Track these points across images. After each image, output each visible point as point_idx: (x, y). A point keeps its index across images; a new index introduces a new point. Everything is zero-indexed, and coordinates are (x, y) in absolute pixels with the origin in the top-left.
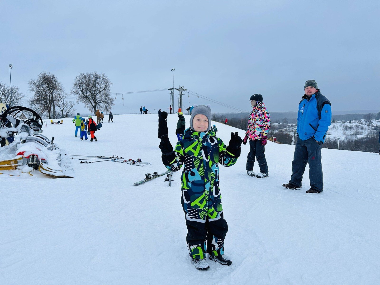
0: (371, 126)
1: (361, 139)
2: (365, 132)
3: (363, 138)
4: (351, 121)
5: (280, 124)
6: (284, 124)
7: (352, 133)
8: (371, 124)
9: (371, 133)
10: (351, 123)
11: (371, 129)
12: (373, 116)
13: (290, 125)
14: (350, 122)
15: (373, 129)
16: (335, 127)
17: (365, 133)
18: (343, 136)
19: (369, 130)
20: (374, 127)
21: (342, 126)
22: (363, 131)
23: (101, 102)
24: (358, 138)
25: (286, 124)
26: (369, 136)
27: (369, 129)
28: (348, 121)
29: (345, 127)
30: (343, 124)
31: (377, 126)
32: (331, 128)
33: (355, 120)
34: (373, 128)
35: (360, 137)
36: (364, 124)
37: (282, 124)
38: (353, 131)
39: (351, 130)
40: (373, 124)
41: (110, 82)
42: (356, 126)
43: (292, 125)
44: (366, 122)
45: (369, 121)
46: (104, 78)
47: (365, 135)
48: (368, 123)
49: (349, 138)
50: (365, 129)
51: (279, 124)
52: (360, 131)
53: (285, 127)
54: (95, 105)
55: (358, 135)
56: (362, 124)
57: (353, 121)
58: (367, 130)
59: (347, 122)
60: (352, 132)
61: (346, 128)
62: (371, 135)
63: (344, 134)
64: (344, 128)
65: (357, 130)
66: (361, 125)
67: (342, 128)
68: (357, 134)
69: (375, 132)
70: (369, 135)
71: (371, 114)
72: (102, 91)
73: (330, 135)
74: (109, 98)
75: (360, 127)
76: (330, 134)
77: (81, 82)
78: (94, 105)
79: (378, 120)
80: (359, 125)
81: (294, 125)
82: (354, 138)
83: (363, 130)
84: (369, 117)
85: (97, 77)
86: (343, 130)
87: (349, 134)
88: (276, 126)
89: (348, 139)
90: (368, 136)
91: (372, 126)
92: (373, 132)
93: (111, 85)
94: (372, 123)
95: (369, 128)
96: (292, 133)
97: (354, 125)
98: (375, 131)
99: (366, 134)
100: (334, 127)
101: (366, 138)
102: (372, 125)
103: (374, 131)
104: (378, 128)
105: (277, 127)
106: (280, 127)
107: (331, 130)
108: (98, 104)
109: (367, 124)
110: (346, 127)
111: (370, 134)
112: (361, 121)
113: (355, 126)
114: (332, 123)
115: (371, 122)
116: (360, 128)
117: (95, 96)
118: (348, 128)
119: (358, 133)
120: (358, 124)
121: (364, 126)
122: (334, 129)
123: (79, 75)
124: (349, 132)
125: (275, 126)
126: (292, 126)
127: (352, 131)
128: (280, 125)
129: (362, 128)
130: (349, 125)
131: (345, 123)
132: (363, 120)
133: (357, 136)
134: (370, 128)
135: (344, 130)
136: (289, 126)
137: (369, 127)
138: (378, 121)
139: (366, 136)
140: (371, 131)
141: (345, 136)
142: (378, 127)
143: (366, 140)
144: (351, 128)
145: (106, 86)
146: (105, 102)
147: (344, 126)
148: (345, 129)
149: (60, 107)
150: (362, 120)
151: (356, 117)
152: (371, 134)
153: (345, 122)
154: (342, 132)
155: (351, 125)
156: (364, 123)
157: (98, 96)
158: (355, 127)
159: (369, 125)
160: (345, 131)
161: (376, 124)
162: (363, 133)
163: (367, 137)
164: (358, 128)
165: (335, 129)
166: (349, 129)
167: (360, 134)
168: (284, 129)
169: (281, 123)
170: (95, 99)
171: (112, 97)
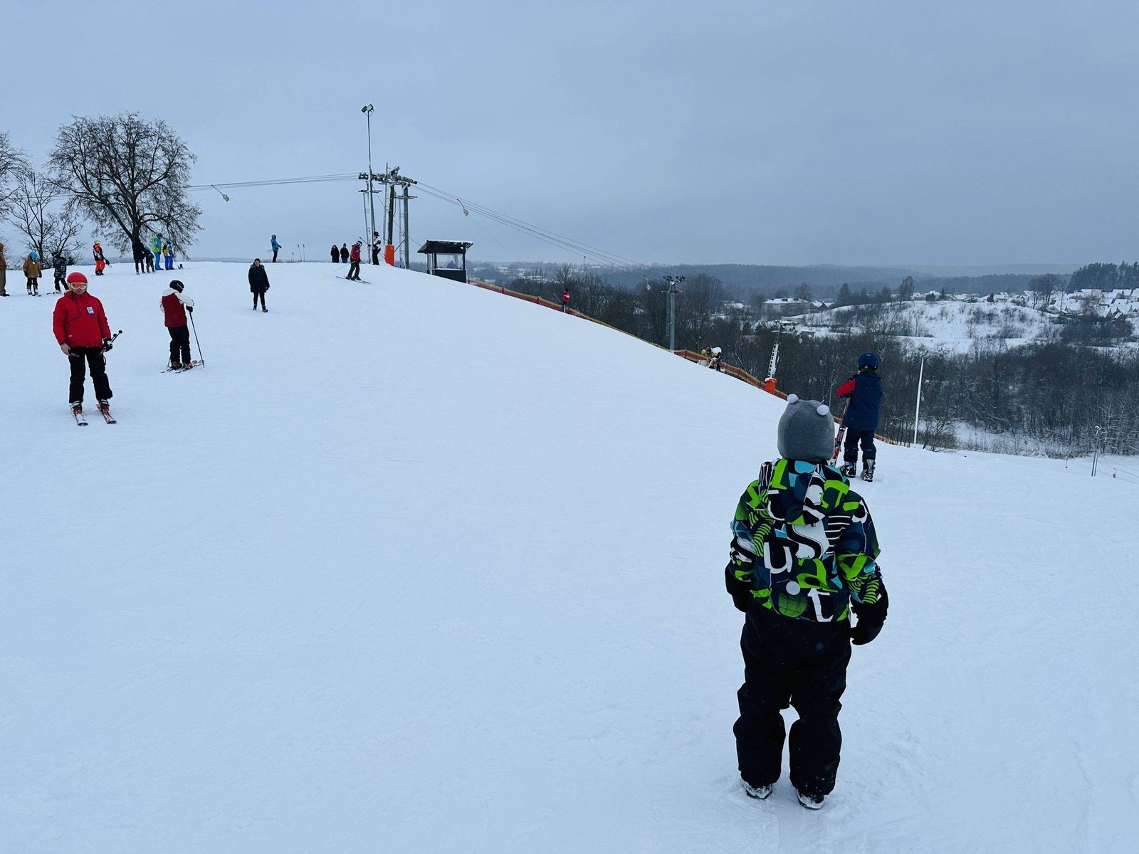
0: (1050, 312)
1: (1016, 351)
2: (1031, 329)
3: (1022, 349)
4: (996, 297)
5: (787, 300)
6: (799, 301)
7: (994, 331)
8: (1050, 306)
9: (1046, 332)
10: (993, 301)
11: (1048, 320)
12: (1059, 282)
13: (818, 304)
14: (991, 300)
15: (1053, 321)
16: (946, 315)
17: (1031, 332)
18: (965, 340)
19: (1043, 325)
20: (1057, 316)
21: (967, 310)
22: (1026, 328)
23: (156, 220)
24: (1009, 348)
25: (805, 301)
26: (1042, 341)
27: (1041, 322)
28: (986, 297)
29: (974, 313)
30: (969, 306)
31: (1066, 312)
32: (933, 317)
33: (1006, 293)
34: (1054, 318)
35: (1013, 343)
36: (1028, 307)
37: (794, 302)
38: (996, 327)
39: (990, 323)
40: (1057, 306)
41: (185, 151)
42: (1007, 311)
43: (824, 304)
44: (1036, 299)
45: (1045, 298)
46: (164, 135)
47: (1031, 338)
48: (1041, 303)
49: (983, 346)
50: (1031, 321)
51: (785, 302)
52: (1017, 325)
53: (800, 310)
54: (136, 230)
55: (1011, 337)
56: (1024, 304)
57: (1002, 296)
58: (1036, 324)
59: (982, 299)
60: (994, 328)
61: (978, 317)
62: (1046, 339)
63: (971, 334)
64: (972, 316)
65: (1008, 323)
66: (1019, 307)
67: (965, 317)
68: (1007, 334)
69: (1060, 331)
70: (1040, 338)
71: (1052, 275)
72: (157, 180)
73: (931, 336)
74: (180, 206)
75: (1017, 313)
76: (930, 333)
77: (77, 148)
78: (129, 228)
79: (1071, 295)
80: (1015, 310)
81: (827, 305)
82: (996, 348)
83: (1025, 323)
84: (1044, 286)
85: (136, 132)
86: (967, 322)
87: (984, 334)
88: (775, 307)
89: (980, 350)
90: (1039, 343)
91: (1053, 312)
92: (1053, 330)
93: (189, 162)
94: (1053, 302)
95: (1044, 319)
96: (819, 331)
97: (1000, 307)
98: (1060, 327)
99: (1033, 335)
100: (942, 314)
101: (1030, 347)
102: (1053, 309)
103: (1058, 326)
104: (1069, 319)
105: (779, 309)
106: (788, 311)
107: (933, 321)
108: (147, 227)
109: (1037, 306)
110: (978, 312)
111: (1045, 335)
112: (1024, 297)
113: (1002, 311)
114: (938, 300)
115: (1051, 301)
116: (1016, 318)
117: (134, 198)
118: (982, 315)
119: (1010, 331)
120: (1012, 306)
121: (1030, 312)
122: (941, 319)
123: (70, 122)
124: (984, 329)
125: (772, 307)
126: (823, 308)
127: (993, 324)
128: (788, 305)
129: (1023, 318)
130: (985, 307)
131: (975, 301)
132: (1028, 293)
133: (1004, 341)
134: (1046, 318)
135: (970, 322)
136: (816, 307)
137: (1042, 315)
138: (1073, 298)
139: (1031, 342)
140: (1048, 326)
141: (971, 341)
142: (1067, 316)
143: (1030, 353)
144: (991, 317)
145: (170, 166)
146: (168, 220)
147: (972, 312)
148: (975, 320)
149: (30, 234)
150: (1026, 292)
151: (1010, 284)
152: (1047, 337)
153: (975, 298)
154: (966, 328)
155: (993, 306)
156: (1031, 303)
157: (143, 199)
158: (1003, 314)
159: (1043, 309)
160: (973, 327)
161: (1064, 307)
162: (1023, 331)
163: (1036, 343)
164: (1011, 317)
165: (944, 318)
166: (984, 321)
167: (1017, 337)
168: (797, 317)
169: (790, 300)
170: (134, 207)
171: (193, 204)
